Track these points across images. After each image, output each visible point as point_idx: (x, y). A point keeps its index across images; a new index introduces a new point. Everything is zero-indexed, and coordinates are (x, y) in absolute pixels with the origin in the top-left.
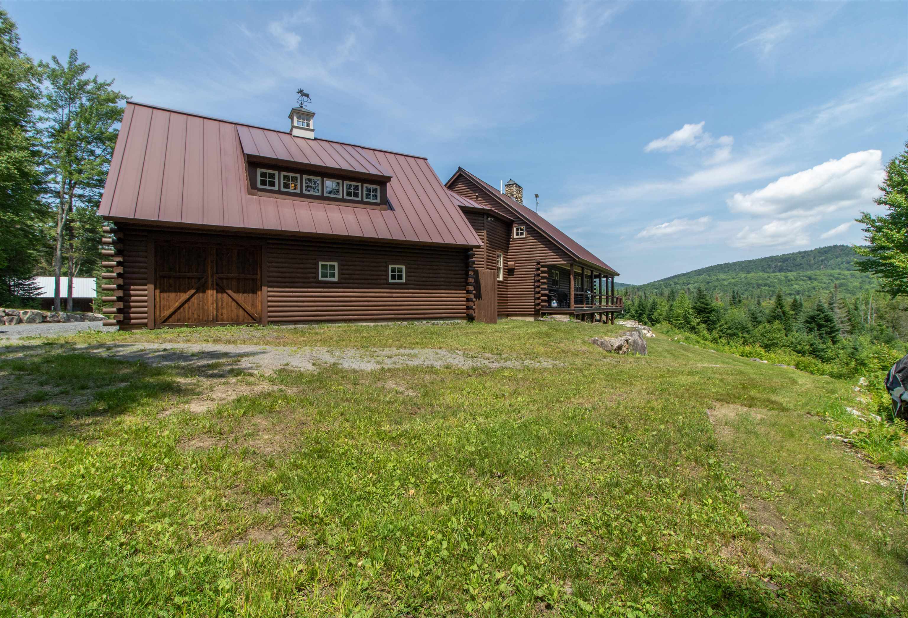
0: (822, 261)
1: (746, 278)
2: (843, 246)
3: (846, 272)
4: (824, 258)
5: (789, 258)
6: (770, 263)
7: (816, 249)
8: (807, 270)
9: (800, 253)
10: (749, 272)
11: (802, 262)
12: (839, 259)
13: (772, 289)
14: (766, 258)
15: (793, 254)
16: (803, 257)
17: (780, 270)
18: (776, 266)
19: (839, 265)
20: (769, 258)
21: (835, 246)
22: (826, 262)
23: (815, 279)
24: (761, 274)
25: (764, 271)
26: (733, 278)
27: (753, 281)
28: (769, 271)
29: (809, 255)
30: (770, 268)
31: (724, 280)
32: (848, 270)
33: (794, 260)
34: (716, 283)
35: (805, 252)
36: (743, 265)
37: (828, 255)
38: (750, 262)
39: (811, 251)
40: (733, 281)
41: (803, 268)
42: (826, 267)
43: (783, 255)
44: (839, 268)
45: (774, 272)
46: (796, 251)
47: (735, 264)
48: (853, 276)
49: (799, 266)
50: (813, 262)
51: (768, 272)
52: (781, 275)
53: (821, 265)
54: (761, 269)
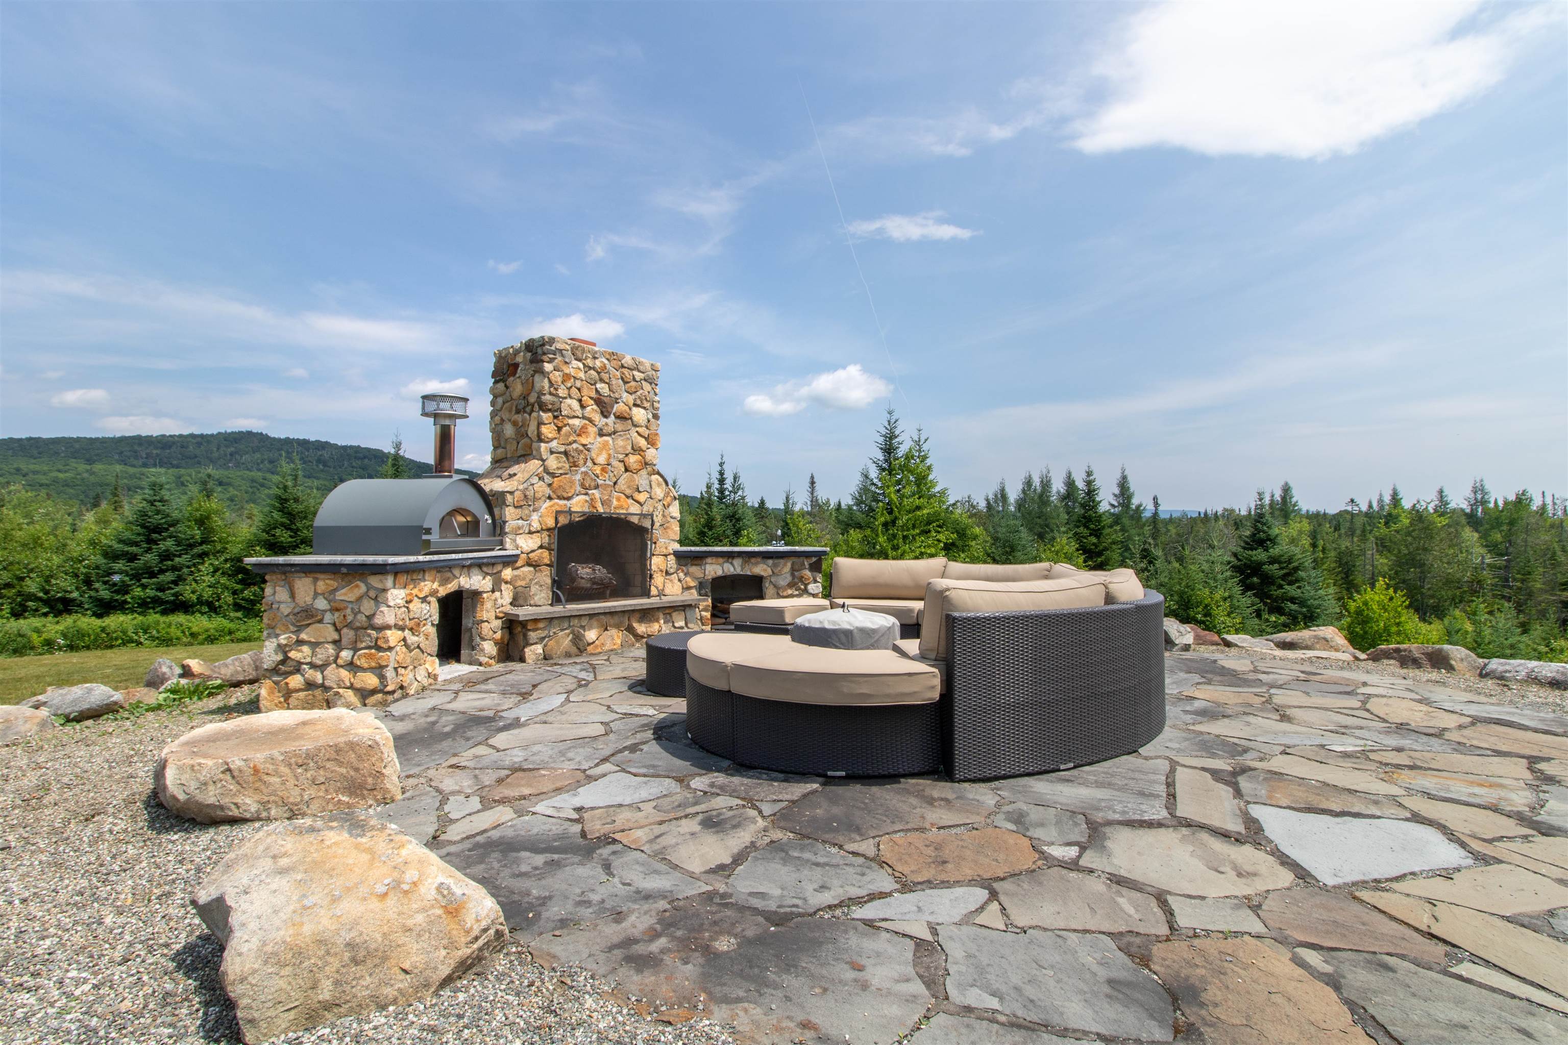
0: (231, 455)
2: (261, 434)
4: (233, 449)
5: (174, 443)
6: (136, 447)
7: (219, 433)
12: (258, 455)
15: (181, 436)
19: (258, 464)
21: (250, 433)
22: (238, 457)
23: (229, 484)
24: (118, 468)
26: (59, 471)
28: (135, 462)
29: (208, 442)
30: (136, 458)
33: (182, 447)
35: (202, 436)
36: (77, 446)
39: (212, 435)
40: (61, 475)
41: (199, 463)
42: (238, 465)
43: (164, 436)
44: (259, 470)
45: (145, 465)
51: (134, 466)
53: (230, 460)
54: (116, 457)
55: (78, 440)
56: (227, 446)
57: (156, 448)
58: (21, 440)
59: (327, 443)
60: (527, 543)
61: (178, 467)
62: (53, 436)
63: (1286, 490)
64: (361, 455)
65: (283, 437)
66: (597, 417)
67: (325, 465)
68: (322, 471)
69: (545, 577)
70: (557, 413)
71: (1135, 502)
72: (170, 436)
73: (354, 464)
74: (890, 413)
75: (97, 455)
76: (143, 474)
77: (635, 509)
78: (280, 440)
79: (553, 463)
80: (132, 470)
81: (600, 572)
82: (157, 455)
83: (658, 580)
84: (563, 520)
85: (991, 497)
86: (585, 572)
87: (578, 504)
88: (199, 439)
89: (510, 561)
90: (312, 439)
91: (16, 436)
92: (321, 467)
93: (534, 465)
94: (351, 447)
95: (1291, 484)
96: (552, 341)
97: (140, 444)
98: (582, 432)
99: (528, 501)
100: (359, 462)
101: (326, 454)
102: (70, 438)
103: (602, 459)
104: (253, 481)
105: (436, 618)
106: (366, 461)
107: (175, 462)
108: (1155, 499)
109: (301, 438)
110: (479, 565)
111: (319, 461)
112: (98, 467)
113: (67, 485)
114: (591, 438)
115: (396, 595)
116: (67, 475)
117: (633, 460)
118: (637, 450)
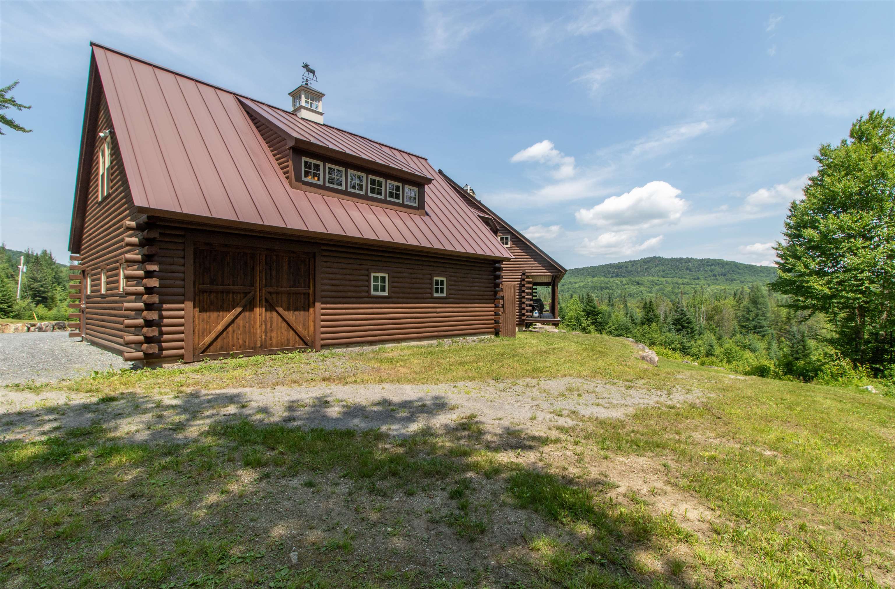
1: (592, 282)
3: (663, 279)
8: (635, 276)
9: (630, 262)
10: (593, 277)
11: (632, 269)
13: (611, 291)
14: (606, 265)
16: (633, 265)
17: (617, 276)
18: (613, 273)
20: (608, 265)
25: (605, 276)
27: (598, 284)
31: (575, 283)
32: (664, 277)
34: (570, 286)
37: (650, 265)
38: (595, 267)
46: (628, 260)
47: (583, 269)
48: (667, 282)
49: (630, 273)
50: (639, 270)
52: (617, 280)
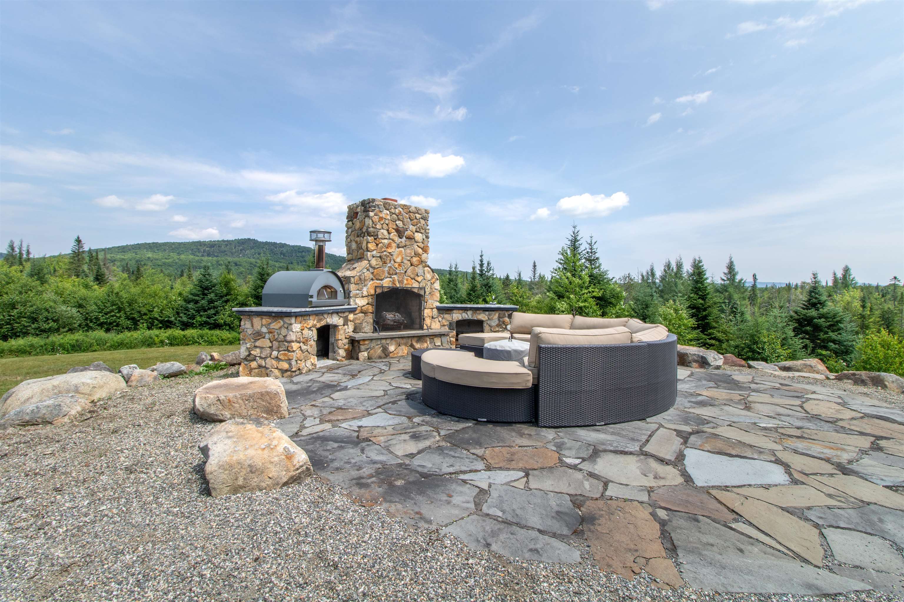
55: (174, 243)
56: (239, 246)
57: (207, 247)
58: (150, 243)
59: (285, 244)
60: (361, 302)
61: (217, 256)
62: (163, 242)
63: (847, 270)
64: (301, 250)
65: (264, 241)
66: (396, 239)
67: (284, 256)
68: (283, 258)
69: (370, 319)
70: (376, 237)
71: (738, 278)
72: (214, 241)
73: (298, 255)
74: (574, 227)
75: (182, 251)
76: (202, 260)
77: (416, 285)
78: (263, 243)
79: (374, 262)
80: (197, 258)
81: (398, 316)
82: (208, 250)
83: (428, 321)
84: (379, 291)
85: (645, 274)
86: (390, 316)
87: (386, 283)
88: (227, 243)
89: (353, 311)
90: (278, 242)
91: (148, 242)
92: (282, 256)
93: (365, 263)
94: (296, 246)
95: (850, 267)
96: (374, 200)
97: (201, 245)
98: (389, 246)
99: (361, 281)
100: (300, 254)
101: (284, 250)
102: (171, 243)
103: (399, 260)
104: (251, 264)
105: (316, 338)
106: (303, 253)
107: (216, 254)
108: (754, 276)
109: (273, 241)
110: (337, 312)
111: (281, 253)
112: (183, 257)
113: (170, 266)
114: (393, 249)
115: (296, 327)
116: (169, 260)
117: (415, 260)
118: (417, 254)
